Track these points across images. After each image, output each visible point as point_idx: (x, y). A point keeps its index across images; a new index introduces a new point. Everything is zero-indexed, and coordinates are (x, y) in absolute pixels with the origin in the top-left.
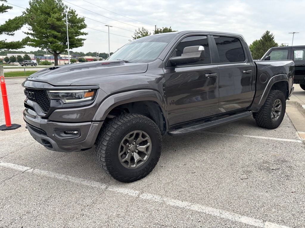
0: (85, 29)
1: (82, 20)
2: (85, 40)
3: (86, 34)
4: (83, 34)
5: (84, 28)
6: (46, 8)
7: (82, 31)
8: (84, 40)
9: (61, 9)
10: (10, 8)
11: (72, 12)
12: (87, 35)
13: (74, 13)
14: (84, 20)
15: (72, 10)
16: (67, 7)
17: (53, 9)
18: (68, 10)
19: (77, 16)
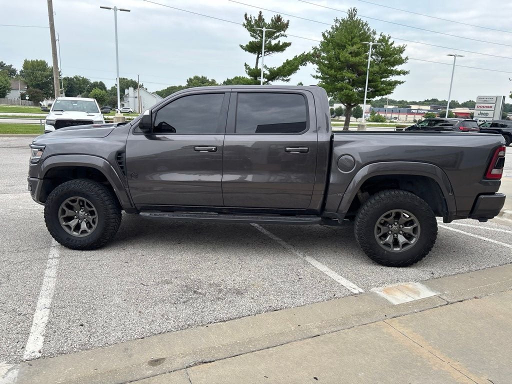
0: (404, 64)
1: (401, 50)
2: (403, 82)
3: (404, 73)
4: (399, 73)
5: (401, 64)
6: (341, 39)
7: (398, 68)
8: (400, 83)
9: (365, 37)
10: (289, 44)
11: (384, 40)
12: (407, 75)
13: (388, 41)
14: (404, 50)
15: (384, 37)
16: (375, 33)
17: (352, 38)
18: (377, 37)
19: (392, 44)
